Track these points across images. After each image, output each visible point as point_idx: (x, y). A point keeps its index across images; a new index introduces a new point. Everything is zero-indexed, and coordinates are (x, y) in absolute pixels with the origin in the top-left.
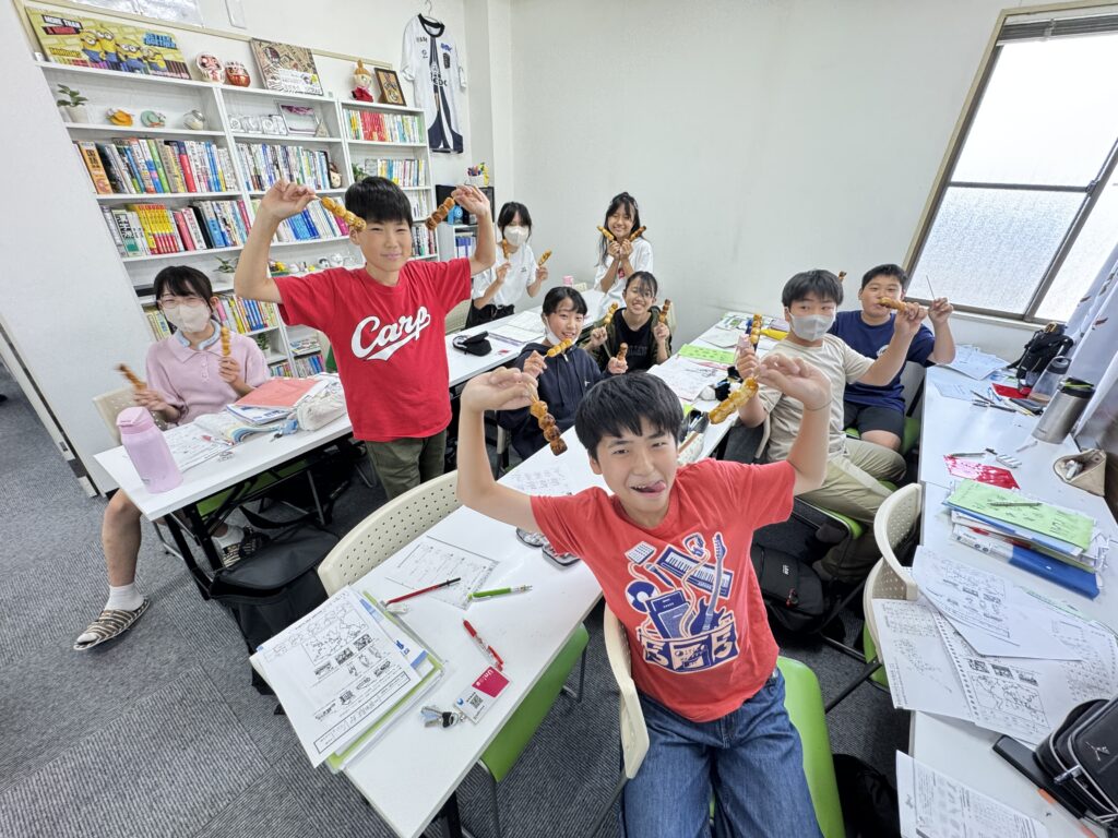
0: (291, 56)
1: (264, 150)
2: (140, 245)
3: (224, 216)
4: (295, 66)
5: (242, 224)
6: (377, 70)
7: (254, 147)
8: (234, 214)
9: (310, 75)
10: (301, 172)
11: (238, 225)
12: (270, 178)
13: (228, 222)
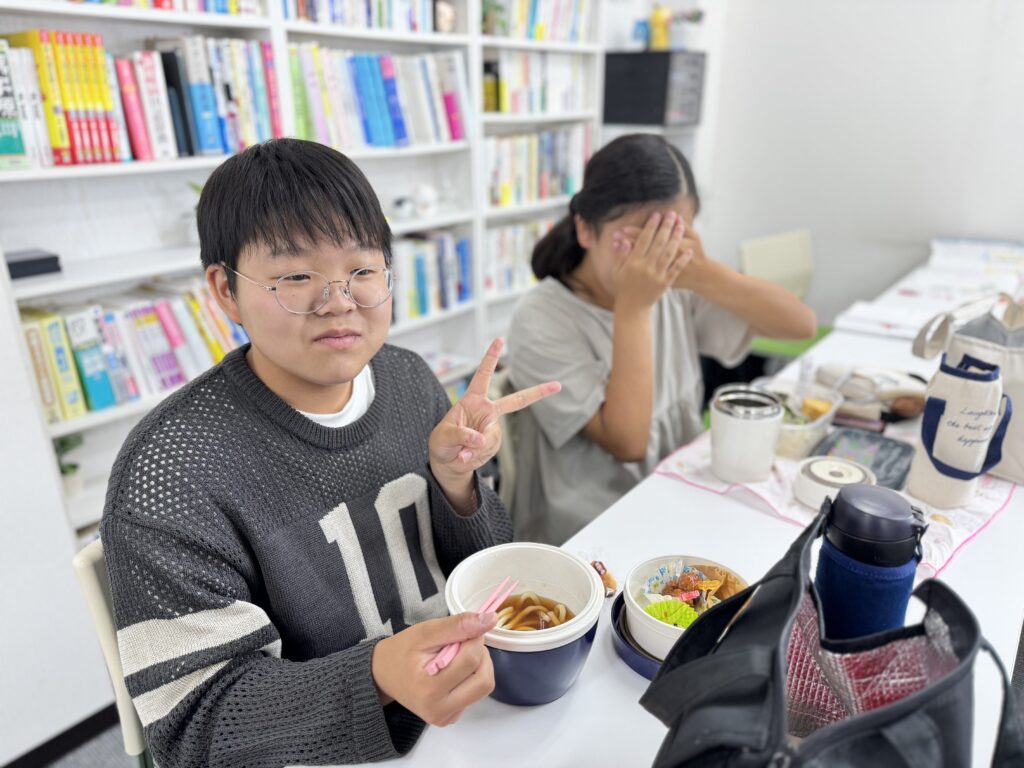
2: (29, 141)
3: (229, 78)
5: (263, 99)
8: (250, 73)
11: (255, 101)
13: (235, 93)
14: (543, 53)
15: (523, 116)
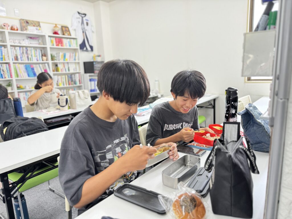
0: (33, 23)
1: (20, 49)
3: (3, 68)
4: (34, 26)
5: (9, 71)
6: (62, 27)
7: (17, 48)
8: (7, 68)
9: (38, 28)
10: (32, 56)
11: (7, 72)
12: (21, 57)
13: (4, 71)
14: (68, 63)
15: (64, 72)
